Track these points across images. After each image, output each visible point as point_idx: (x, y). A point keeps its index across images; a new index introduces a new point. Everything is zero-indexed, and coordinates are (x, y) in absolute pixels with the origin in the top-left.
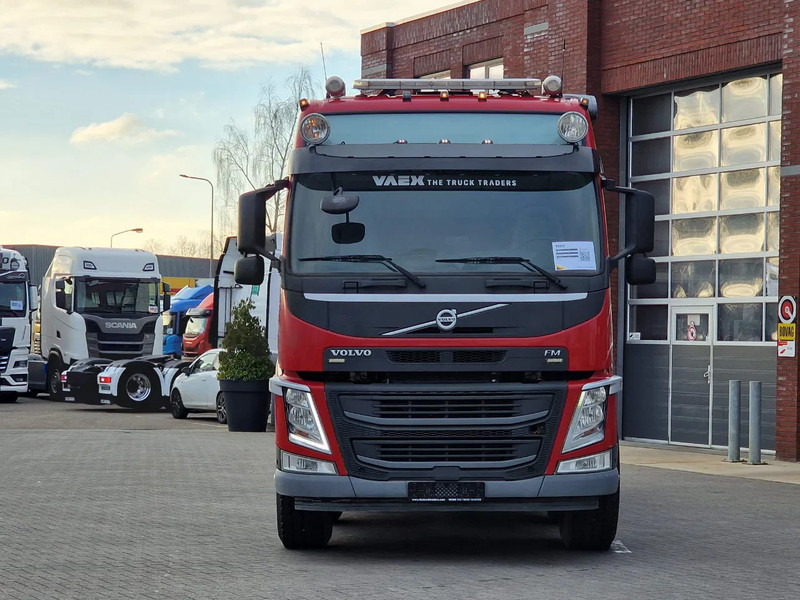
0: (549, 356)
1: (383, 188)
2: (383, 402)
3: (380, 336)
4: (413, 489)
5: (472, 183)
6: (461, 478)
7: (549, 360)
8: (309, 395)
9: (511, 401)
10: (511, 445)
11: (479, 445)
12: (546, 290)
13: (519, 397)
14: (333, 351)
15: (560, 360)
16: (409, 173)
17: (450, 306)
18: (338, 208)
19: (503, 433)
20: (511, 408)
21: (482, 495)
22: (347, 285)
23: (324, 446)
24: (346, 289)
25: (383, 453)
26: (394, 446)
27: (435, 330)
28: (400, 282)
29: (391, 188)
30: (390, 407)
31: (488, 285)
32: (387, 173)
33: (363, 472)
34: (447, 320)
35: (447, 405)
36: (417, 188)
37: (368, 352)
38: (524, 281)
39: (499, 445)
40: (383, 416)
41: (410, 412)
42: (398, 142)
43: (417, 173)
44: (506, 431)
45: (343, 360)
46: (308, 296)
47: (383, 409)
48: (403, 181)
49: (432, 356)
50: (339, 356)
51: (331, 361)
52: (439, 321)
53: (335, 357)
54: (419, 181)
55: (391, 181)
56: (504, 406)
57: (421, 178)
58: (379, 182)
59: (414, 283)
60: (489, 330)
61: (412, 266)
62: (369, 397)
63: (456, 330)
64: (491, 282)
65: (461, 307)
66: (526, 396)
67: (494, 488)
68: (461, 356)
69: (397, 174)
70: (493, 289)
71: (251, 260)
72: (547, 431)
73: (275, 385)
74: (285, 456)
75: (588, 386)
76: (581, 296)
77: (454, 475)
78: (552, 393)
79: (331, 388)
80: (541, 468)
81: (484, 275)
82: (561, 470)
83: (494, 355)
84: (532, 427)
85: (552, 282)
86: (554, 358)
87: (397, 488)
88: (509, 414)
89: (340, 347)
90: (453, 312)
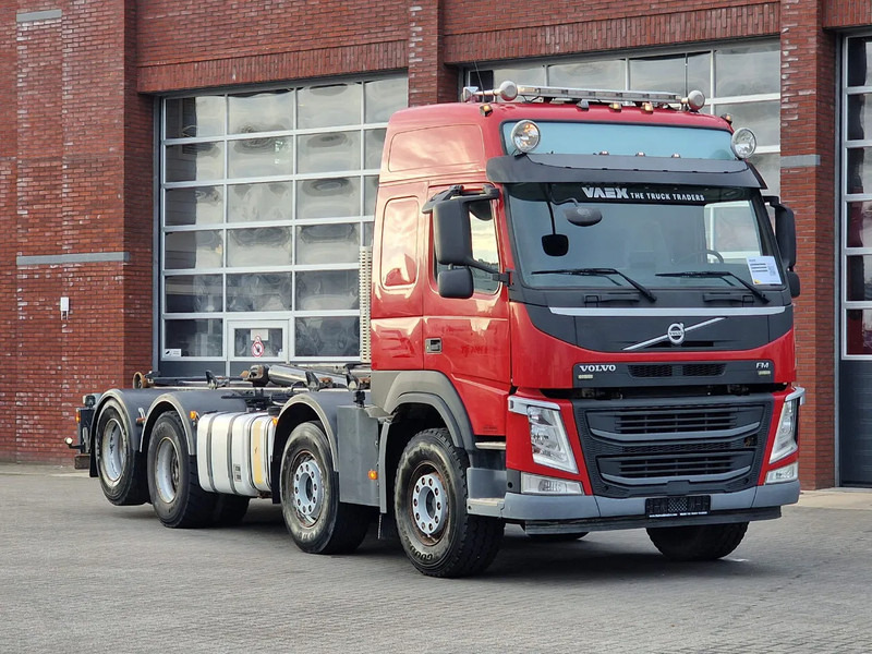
0: (760, 369)
1: (593, 200)
2: (623, 418)
3: (621, 351)
4: (651, 506)
5: (668, 197)
6: (691, 492)
7: (761, 373)
8: (556, 414)
9: (727, 414)
10: (727, 458)
11: (703, 459)
12: (751, 304)
13: (736, 409)
14: (582, 367)
15: (769, 372)
16: (614, 185)
17: (681, 319)
18: (586, 220)
19: (724, 445)
20: (727, 421)
21: (708, 508)
22: (590, 299)
23: (571, 467)
24: (587, 303)
25: (623, 470)
26: (637, 462)
27: (667, 344)
28: (634, 296)
29: (600, 200)
30: (630, 423)
31: (707, 299)
32: (595, 185)
33: (607, 490)
34: (677, 334)
35: (677, 419)
36: (623, 201)
37: (613, 367)
38: (735, 295)
39: (716, 458)
40: (623, 432)
41: (646, 427)
42: (601, 154)
43: (622, 186)
44: (727, 443)
45: (591, 376)
46: (554, 310)
47: (624, 425)
48: (610, 194)
49: (664, 370)
50: (587, 372)
51: (580, 377)
52: (670, 335)
53: (584, 373)
54: (622, 194)
55: (598, 193)
56: (722, 419)
57: (624, 190)
58: (589, 193)
59: (647, 297)
60: (710, 344)
61: (647, 281)
62: (613, 413)
63: (685, 344)
64: (709, 297)
65: (688, 321)
66: (741, 409)
67: (719, 500)
68: (690, 369)
69: (603, 186)
70: (710, 303)
71: (462, 270)
72: (758, 443)
73: (518, 404)
74: (525, 477)
75: (789, 397)
76: (781, 309)
77: (685, 489)
78: (763, 404)
79: (579, 404)
80: (754, 479)
81: (700, 288)
82: (768, 481)
83: (716, 369)
84: (746, 440)
85: (758, 296)
86: (764, 371)
87: (636, 504)
88: (727, 427)
89: (589, 363)
90: (681, 326)
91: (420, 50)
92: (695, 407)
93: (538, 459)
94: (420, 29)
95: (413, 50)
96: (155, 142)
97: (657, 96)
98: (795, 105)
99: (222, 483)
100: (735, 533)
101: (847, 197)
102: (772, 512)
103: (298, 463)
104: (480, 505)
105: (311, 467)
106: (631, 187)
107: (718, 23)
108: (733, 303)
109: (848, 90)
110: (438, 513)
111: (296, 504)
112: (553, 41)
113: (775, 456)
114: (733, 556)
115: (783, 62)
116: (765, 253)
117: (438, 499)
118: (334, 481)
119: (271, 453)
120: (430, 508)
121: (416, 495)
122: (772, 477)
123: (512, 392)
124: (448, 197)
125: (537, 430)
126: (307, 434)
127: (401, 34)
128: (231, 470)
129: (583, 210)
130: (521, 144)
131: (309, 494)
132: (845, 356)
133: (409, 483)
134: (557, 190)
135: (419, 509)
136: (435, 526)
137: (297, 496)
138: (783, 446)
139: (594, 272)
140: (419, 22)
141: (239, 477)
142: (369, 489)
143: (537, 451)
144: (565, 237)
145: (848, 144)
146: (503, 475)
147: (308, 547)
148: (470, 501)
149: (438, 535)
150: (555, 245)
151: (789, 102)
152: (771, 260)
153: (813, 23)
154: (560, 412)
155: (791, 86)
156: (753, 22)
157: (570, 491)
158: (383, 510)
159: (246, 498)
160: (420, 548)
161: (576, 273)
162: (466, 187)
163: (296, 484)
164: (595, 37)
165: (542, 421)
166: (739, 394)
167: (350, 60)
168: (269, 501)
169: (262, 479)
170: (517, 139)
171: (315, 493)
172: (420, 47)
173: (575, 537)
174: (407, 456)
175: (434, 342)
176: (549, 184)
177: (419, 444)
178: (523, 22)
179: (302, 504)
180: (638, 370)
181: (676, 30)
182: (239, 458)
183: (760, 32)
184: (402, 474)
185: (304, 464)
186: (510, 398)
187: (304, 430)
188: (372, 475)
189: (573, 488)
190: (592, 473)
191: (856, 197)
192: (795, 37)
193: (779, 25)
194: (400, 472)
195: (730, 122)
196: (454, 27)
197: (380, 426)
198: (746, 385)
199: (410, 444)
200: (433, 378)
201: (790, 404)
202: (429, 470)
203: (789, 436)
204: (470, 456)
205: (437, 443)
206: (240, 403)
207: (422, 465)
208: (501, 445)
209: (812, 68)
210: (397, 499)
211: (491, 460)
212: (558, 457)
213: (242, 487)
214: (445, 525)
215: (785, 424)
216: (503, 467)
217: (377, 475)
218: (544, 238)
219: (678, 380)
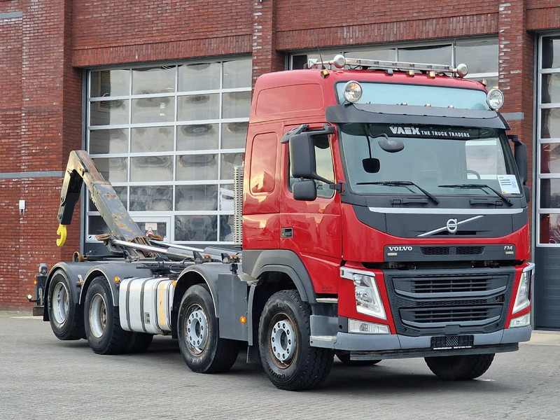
0: (507, 250)
1: (397, 136)
2: (417, 282)
3: (416, 237)
4: (435, 342)
5: (446, 134)
6: (461, 333)
7: (507, 253)
8: (372, 279)
9: (485, 280)
10: (485, 310)
11: (469, 310)
12: (500, 206)
13: (490, 277)
14: (390, 248)
15: (512, 253)
16: (410, 125)
17: (455, 216)
18: (394, 148)
19: (482, 301)
20: (485, 285)
21: (472, 343)
22: (395, 202)
23: (381, 314)
24: (393, 205)
25: (416, 317)
26: (426, 312)
27: (446, 233)
28: (424, 200)
29: (401, 136)
30: (421, 286)
31: (472, 203)
32: (397, 125)
33: (405, 331)
34: (453, 226)
35: (452, 283)
36: (416, 136)
37: (410, 248)
38: (490, 201)
39: (477, 310)
40: (417, 292)
41: (432, 289)
42: (402, 104)
43: (415, 126)
44: (485, 300)
45: (396, 254)
46: (372, 209)
47: (416, 287)
48: (408, 131)
49: (445, 250)
50: (394, 251)
51: (389, 254)
52: (448, 227)
53: (392, 252)
54: (416, 131)
55: (400, 131)
56: (481, 284)
57: (417, 129)
58: (394, 130)
59: (432, 201)
60: (474, 233)
61: (433, 190)
62: (410, 279)
63: (458, 233)
64: (473, 201)
65: (460, 217)
66: (494, 277)
67: (479, 338)
68: (461, 250)
69: (403, 126)
70: (473, 206)
71: (308, 182)
72: (505, 300)
73: (347, 272)
74: (351, 322)
75: (526, 269)
76: (520, 210)
77: (457, 331)
78: (508, 274)
79: (387, 273)
80: (502, 324)
81: (467, 196)
82: (511, 325)
83: (478, 250)
84: (497, 298)
85: (505, 202)
86: (510, 251)
87: (425, 341)
88: (485, 289)
89: (395, 245)
90: (455, 221)
91: (260, 41)
92: (464, 275)
93: (360, 309)
94: (261, 27)
95: (255, 41)
96: (84, 99)
97: (437, 67)
98: (508, 80)
99: (136, 325)
100: (484, 362)
101: (541, 141)
102: (512, 346)
103: (190, 312)
104: (319, 340)
105: (200, 315)
106: (421, 127)
107: (457, 26)
108: (489, 205)
109: (542, 71)
110: (289, 347)
111: (188, 339)
112: (348, 36)
113: (516, 309)
114: (483, 378)
115: (500, 52)
117: (290, 337)
118: (215, 324)
119: (171, 305)
120: (283, 342)
121: (274, 335)
122: (514, 323)
123: (343, 264)
124: (299, 133)
125: (359, 290)
126: (197, 292)
127: (248, 31)
128: (144, 317)
129: (392, 142)
130: (350, 96)
131: (198, 332)
132: (539, 244)
133: (269, 326)
134: (373, 128)
135: (276, 344)
136: (287, 356)
137: (189, 334)
138: (521, 302)
139: (397, 184)
140: (260, 23)
141: (148, 321)
142: (240, 327)
143: (359, 304)
144: (378, 160)
145: (541, 106)
146: (334, 320)
147: (196, 368)
148: (312, 337)
149: (288, 362)
150: (371, 165)
151: (504, 78)
152: (513, 178)
153: (520, 27)
154: (376, 278)
155: (506, 67)
156: (481, 25)
157: (381, 332)
158: (251, 343)
159: (151, 335)
160: (276, 370)
161: (386, 184)
162: (311, 126)
163: (189, 326)
165: (363, 284)
166: (492, 267)
167: (214, 47)
168: (170, 337)
169: (165, 322)
170: (347, 94)
171: (202, 332)
173: (372, 363)
174: (267, 308)
175: (288, 231)
176: (368, 124)
177: (276, 300)
178: (329, 24)
179: (193, 339)
180: (427, 250)
181: (430, 29)
182: (149, 308)
183: (485, 32)
184: (263, 321)
185: (194, 313)
186: (342, 268)
187: (195, 290)
188: (243, 320)
189: (383, 330)
190: (395, 322)
191: (546, 141)
192: (508, 35)
193: (497, 28)
194: (262, 319)
195: (485, 86)
196: (282, 27)
197: (249, 288)
198: (498, 261)
199: (270, 300)
200: (286, 254)
201: (525, 274)
202: (283, 318)
203: (524, 296)
204: (313, 308)
205: (289, 300)
206: (148, 271)
207: (278, 315)
208: (335, 300)
209: (519, 56)
210: (260, 337)
211: (327, 310)
212: (373, 308)
213: (151, 328)
214: (293, 355)
215: (522, 287)
216: (335, 314)
217: (246, 320)
218: (363, 161)
219: (453, 257)
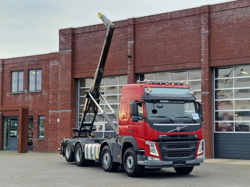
2: (168, 145)
3: (167, 132)
4: (174, 163)
5: (177, 102)
6: (182, 160)
7: (195, 137)
8: (155, 145)
9: (189, 145)
10: (189, 153)
11: (184, 154)
12: (193, 123)
13: (191, 144)
15: (197, 137)
16: (166, 100)
17: (179, 126)
18: (160, 107)
19: (188, 151)
21: (185, 164)
23: (158, 155)
24: (161, 123)
25: (168, 156)
26: (172, 154)
27: (176, 131)
28: (170, 122)
29: (163, 103)
30: (170, 146)
32: (162, 100)
33: (165, 160)
34: (178, 129)
35: (179, 146)
36: (168, 103)
37: (166, 136)
38: (190, 121)
39: (187, 153)
41: (173, 147)
42: (164, 94)
43: (168, 100)
45: (161, 137)
46: (154, 124)
47: (168, 147)
49: (176, 136)
50: (161, 136)
51: (159, 137)
52: (177, 129)
54: (168, 101)
55: (163, 101)
56: (188, 146)
58: (161, 101)
59: (172, 122)
60: (185, 131)
61: (172, 118)
62: (166, 145)
63: (180, 131)
64: (185, 122)
65: (181, 126)
67: (187, 162)
68: (181, 136)
69: (164, 100)
70: (185, 123)
71: (136, 117)
72: (195, 150)
73: (147, 142)
74: (149, 157)
75: (201, 141)
76: (199, 124)
77: (180, 160)
78: (196, 143)
79: (159, 143)
80: (194, 158)
81: (183, 120)
82: (197, 158)
83: (186, 136)
84: (193, 150)
85: (195, 121)
87: (171, 163)
88: (189, 147)
89: (161, 135)
90: (179, 127)
92: (182, 143)
93: (151, 153)
94: (130, 66)
95: (128, 70)
96: (77, 88)
98: (204, 82)
99: (90, 158)
100: (191, 169)
101: (215, 100)
102: (198, 164)
103: (105, 154)
104: (140, 162)
105: (107, 155)
106: (169, 100)
107: (189, 65)
108: (190, 123)
109: (215, 79)
110: (132, 164)
111: (104, 162)
112: (156, 69)
113: (198, 153)
114: (191, 173)
115: (202, 73)
116: (196, 113)
117: (132, 161)
118: (111, 157)
119: (99, 152)
120: (130, 163)
121: (127, 160)
122: (198, 157)
123: (146, 140)
124: (134, 102)
125: (151, 148)
126: (106, 148)
127: (126, 67)
129: (160, 105)
130: (148, 92)
131: (107, 160)
132: (215, 132)
134: (155, 101)
135: (128, 163)
136: (131, 167)
137: (104, 160)
138: (200, 151)
139: (162, 117)
140: (129, 65)
141: (93, 156)
142: (118, 158)
143: (151, 152)
144: (156, 110)
145: (215, 89)
146: (144, 156)
147: (106, 171)
148: (138, 161)
149: (132, 168)
150: (154, 112)
151: (203, 81)
152: (197, 114)
153: (208, 66)
154: (156, 144)
155: (203, 78)
156: (196, 65)
157: (157, 160)
158: (121, 163)
159: (95, 161)
160: (128, 171)
161: (158, 117)
162: (137, 100)
163: (104, 158)
164: (164, 68)
165: (152, 146)
166: (191, 141)
167: (116, 72)
168: (99, 161)
169: (97, 157)
170: (147, 91)
171: (108, 160)
172: (130, 70)
174: (126, 153)
175: (131, 130)
176: (153, 100)
177: (128, 150)
179: (106, 162)
180: (171, 136)
181: (180, 67)
182: (93, 153)
183: (197, 67)
184: (125, 157)
185: (106, 154)
186: (146, 141)
187: (106, 147)
188: (119, 156)
189: (158, 159)
190: (162, 157)
191: (217, 100)
192: (204, 68)
193: (201, 66)
194: (124, 156)
195: (189, 87)
196: (136, 66)
197: (121, 146)
198: (193, 139)
199: (127, 150)
200: (131, 137)
201: (202, 143)
202: (130, 155)
203: (201, 149)
204: (138, 153)
205: (132, 150)
206: (94, 141)
207: (128, 154)
208: (144, 151)
209: (208, 74)
210: (124, 161)
211: (142, 153)
212: (155, 153)
213: (94, 158)
214: (133, 167)
215: (200, 147)
216: (144, 155)
217: (120, 156)
218: (152, 110)
219: (179, 138)
